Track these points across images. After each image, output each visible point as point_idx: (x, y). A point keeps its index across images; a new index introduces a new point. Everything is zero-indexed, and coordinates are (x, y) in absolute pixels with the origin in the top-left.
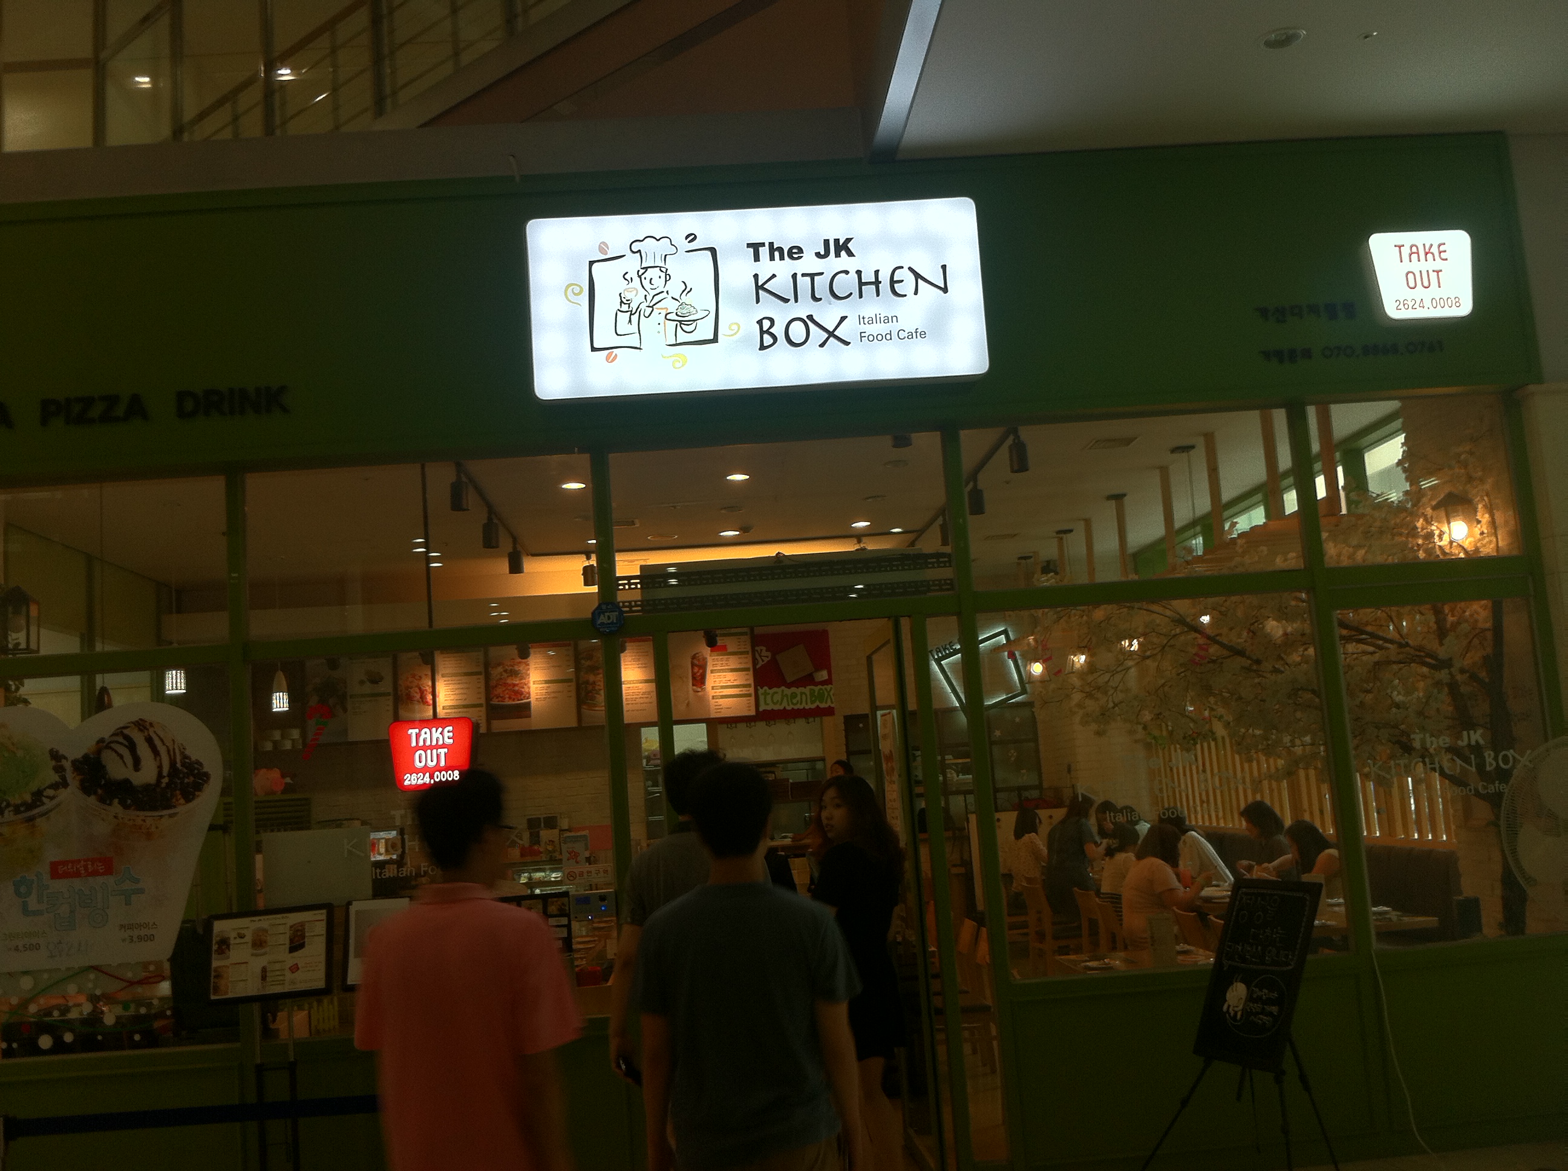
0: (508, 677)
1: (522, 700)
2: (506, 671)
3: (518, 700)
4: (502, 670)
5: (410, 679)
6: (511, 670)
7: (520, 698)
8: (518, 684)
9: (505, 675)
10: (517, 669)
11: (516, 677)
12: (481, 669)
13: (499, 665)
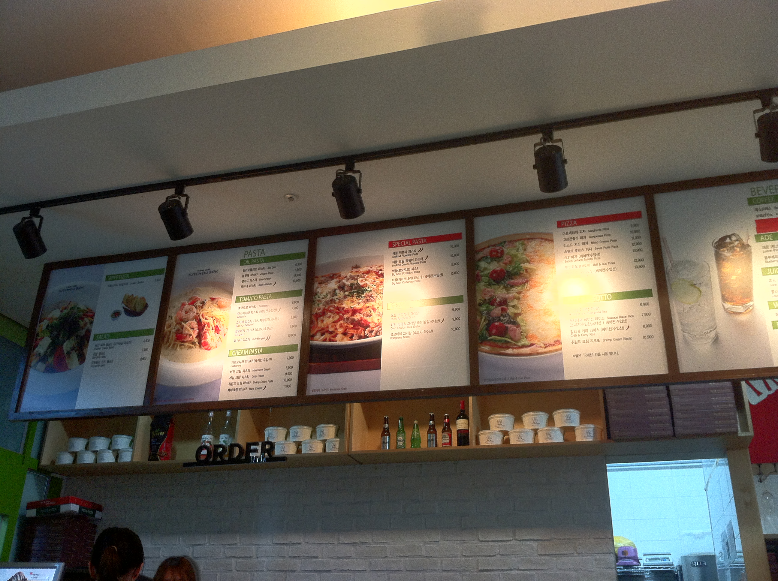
0: (345, 297)
1: (366, 337)
2: (342, 288)
3: (360, 337)
4: (336, 286)
5: (187, 307)
6: (352, 285)
7: (362, 334)
8: (361, 309)
9: (340, 294)
10: (361, 284)
11: (359, 296)
12: (301, 286)
13: (332, 277)
